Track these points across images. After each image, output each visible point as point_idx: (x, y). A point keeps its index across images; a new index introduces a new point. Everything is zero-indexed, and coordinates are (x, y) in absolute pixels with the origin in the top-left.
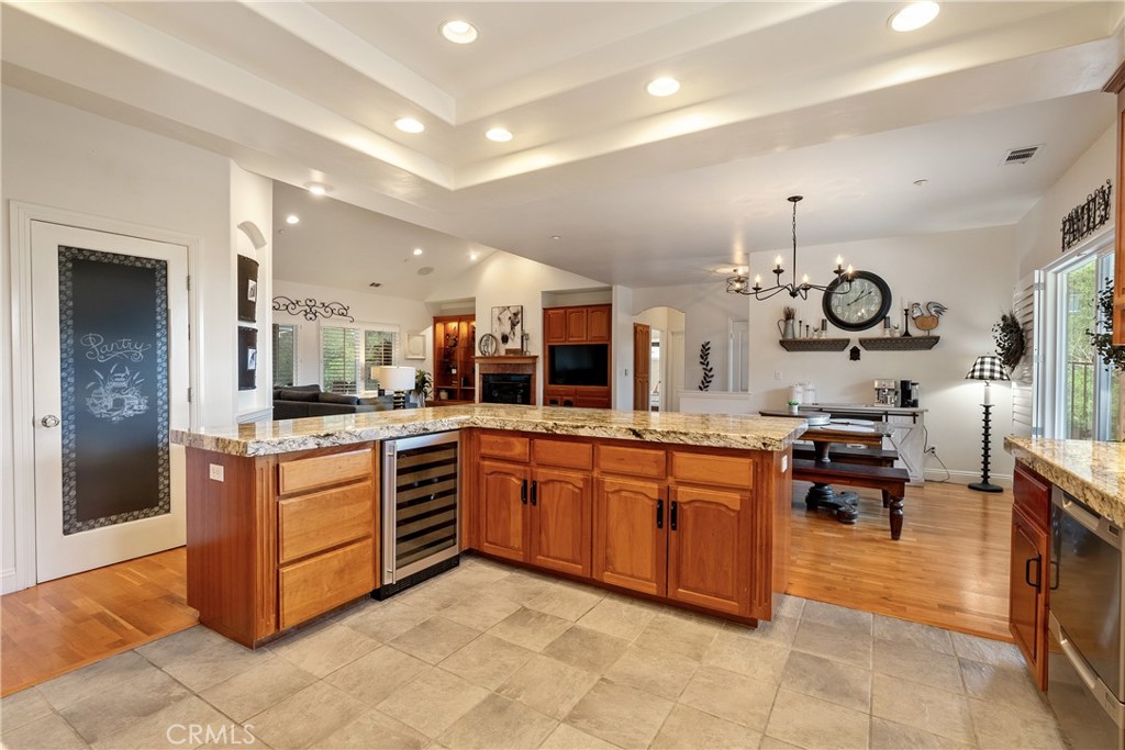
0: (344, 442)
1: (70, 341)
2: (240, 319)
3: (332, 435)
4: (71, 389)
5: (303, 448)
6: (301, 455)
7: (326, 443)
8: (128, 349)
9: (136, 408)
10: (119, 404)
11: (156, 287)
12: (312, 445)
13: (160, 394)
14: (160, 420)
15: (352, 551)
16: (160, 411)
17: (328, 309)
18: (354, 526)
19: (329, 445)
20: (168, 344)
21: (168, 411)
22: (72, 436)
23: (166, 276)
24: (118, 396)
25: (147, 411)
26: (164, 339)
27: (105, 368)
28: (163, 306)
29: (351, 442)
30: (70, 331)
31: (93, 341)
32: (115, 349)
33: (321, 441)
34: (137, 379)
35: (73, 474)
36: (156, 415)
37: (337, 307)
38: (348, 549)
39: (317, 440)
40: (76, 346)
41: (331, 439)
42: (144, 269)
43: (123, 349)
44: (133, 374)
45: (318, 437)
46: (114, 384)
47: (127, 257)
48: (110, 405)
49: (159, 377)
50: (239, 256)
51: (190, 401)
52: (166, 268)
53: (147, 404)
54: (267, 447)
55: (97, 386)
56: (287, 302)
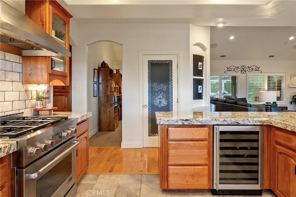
0: (194, 124)
1: (150, 85)
2: (194, 75)
3: (189, 120)
4: (150, 98)
5: (176, 123)
6: (177, 126)
7: (186, 123)
8: (163, 87)
9: (164, 104)
10: (160, 102)
11: (169, 69)
12: (180, 123)
13: (170, 100)
14: (170, 108)
15: (198, 169)
16: (170, 105)
17: (250, 69)
18: (199, 158)
19: (187, 124)
20: (172, 85)
21: (172, 105)
22: (150, 110)
23: (172, 65)
24: (160, 100)
25: (167, 105)
26: (171, 84)
27: (157, 92)
28: (171, 74)
29: (197, 124)
30: (150, 83)
31: (155, 85)
32: (160, 87)
33: (184, 122)
34: (164, 96)
35: (150, 120)
36: (169, 106)
37: (254, 67)
38: (196, 167)
39: (182, 121)
40: (151, 87)
41: (188, 121)
42: (166, 63)
43: (161, 87)
44: (164, 94)
45: (183, 120)
46: (159, 97)
47: (162, 61)
48: (158, 103)
49: (170, 95)
50: (193, 55)
51: (178, 102)
52: (172, 63)
53: (167, 103)
54: (163, 121)
55: (155, 97)
56: (234, 68)
